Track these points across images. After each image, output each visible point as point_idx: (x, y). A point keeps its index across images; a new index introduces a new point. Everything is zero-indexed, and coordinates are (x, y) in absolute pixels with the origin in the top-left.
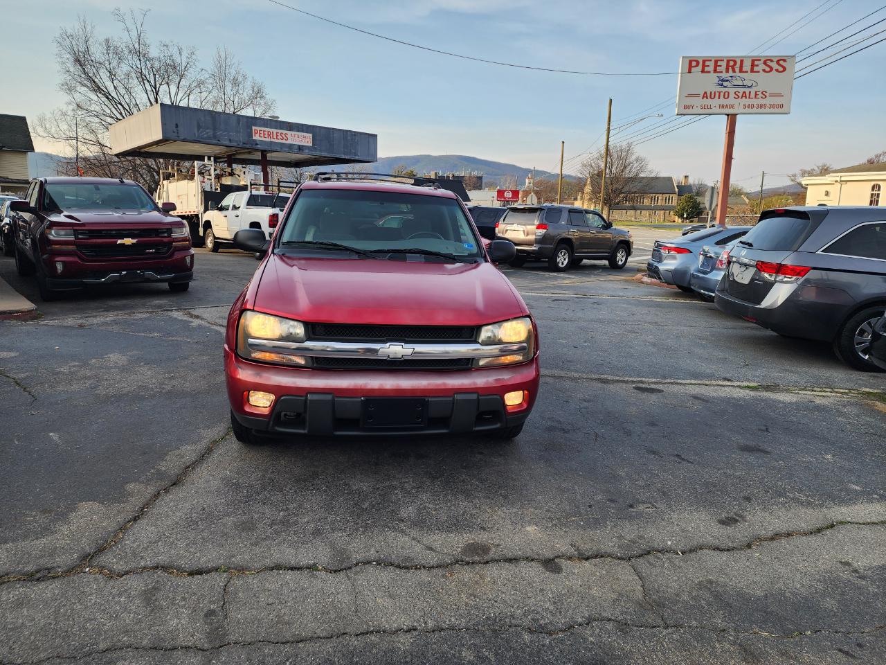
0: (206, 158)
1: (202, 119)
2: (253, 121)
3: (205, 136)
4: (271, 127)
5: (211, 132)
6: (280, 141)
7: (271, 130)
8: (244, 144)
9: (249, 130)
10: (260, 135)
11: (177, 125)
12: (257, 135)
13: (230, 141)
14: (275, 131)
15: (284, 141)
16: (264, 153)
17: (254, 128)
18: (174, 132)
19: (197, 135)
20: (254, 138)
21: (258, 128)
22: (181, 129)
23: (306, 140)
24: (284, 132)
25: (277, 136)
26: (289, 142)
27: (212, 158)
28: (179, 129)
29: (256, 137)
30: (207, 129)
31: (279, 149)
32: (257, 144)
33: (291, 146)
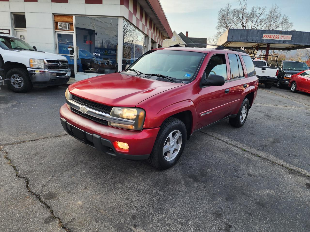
0: (241, 47)
1: (243, 33)
2: (264, 31)
3: (243, 39)
4: (272, 34)
5: (245, 38)
6: (275, 39)
7: (271, 35)
8: (258, 41)
9: (261, 36)
10: (266, 37)
11: (233, 36)
12: (265, 37)
13: (252, 40)
14: (273, 35)
15: (277, 39)
16: (269, 44)
17: (264, 34)
18: (231, 39)
19: (239, 39)
20: (263, 38)
21: (266, 34)
22: (234, 37)
23: (288, 38)
24: (278, 35)
25: (274, 37)
26: (279, 39)
27: (244, 47)
28: (233, 37)
29: (264, 38)
30: (244, 36)
31: (273, 42)
32: (264, 41)
33: (279, 41)
